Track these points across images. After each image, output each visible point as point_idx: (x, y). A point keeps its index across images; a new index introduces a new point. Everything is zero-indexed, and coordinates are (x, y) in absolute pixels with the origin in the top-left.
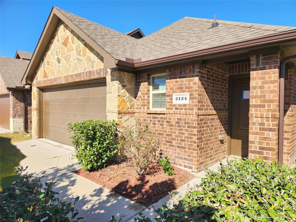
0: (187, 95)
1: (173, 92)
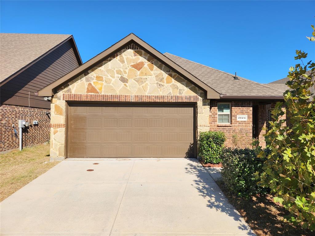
0: (246, 116)
1: (237, 114)
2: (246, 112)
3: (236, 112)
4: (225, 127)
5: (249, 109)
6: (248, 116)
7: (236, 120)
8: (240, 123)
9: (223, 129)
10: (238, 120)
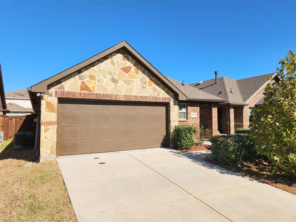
0: (196, 113)
1: (191, 112)
2: (196, 111)
3: (190, 111)
4: (183, 122)
5: (198, 108)
6: (197, 113)
7: (190, 116)
8: (192, 119)
9: (183, 123)
10: (192, 116)
